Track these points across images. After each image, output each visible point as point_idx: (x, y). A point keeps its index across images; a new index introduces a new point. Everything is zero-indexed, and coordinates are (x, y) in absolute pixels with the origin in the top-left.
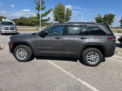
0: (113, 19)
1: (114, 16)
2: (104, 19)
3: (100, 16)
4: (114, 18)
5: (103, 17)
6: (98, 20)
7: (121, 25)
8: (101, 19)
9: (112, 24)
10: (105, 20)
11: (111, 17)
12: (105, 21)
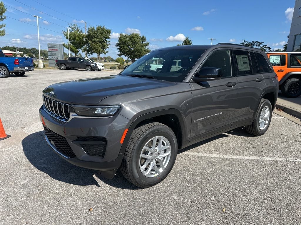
0: (108, 40)
1: (109, 32)
2: (89, 37)
3: (78, 30)
4: (109, 38)
5: (85, 33)
6: (74, 38)
7: (119, 53)
8: (83, 38)
9: (107, 50)
10: (93, 40)
11: (103, 33)
12: (93, 42)
